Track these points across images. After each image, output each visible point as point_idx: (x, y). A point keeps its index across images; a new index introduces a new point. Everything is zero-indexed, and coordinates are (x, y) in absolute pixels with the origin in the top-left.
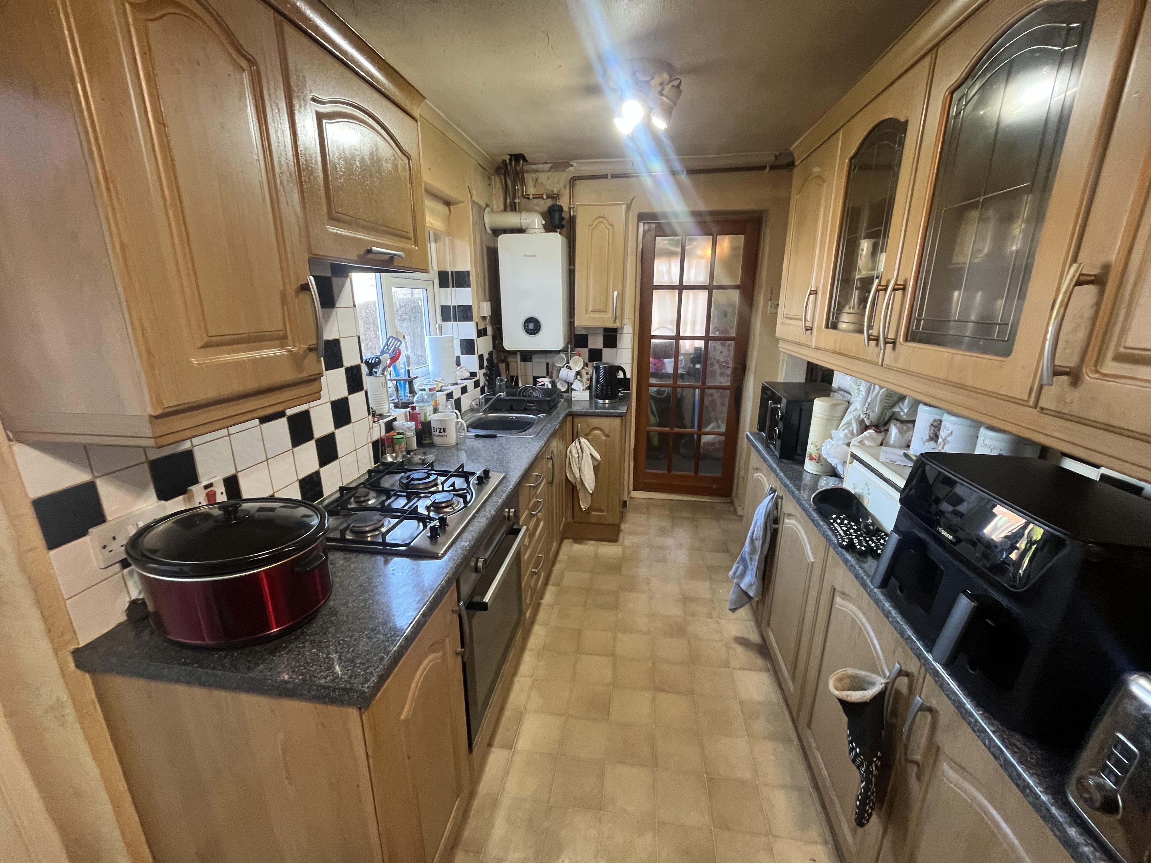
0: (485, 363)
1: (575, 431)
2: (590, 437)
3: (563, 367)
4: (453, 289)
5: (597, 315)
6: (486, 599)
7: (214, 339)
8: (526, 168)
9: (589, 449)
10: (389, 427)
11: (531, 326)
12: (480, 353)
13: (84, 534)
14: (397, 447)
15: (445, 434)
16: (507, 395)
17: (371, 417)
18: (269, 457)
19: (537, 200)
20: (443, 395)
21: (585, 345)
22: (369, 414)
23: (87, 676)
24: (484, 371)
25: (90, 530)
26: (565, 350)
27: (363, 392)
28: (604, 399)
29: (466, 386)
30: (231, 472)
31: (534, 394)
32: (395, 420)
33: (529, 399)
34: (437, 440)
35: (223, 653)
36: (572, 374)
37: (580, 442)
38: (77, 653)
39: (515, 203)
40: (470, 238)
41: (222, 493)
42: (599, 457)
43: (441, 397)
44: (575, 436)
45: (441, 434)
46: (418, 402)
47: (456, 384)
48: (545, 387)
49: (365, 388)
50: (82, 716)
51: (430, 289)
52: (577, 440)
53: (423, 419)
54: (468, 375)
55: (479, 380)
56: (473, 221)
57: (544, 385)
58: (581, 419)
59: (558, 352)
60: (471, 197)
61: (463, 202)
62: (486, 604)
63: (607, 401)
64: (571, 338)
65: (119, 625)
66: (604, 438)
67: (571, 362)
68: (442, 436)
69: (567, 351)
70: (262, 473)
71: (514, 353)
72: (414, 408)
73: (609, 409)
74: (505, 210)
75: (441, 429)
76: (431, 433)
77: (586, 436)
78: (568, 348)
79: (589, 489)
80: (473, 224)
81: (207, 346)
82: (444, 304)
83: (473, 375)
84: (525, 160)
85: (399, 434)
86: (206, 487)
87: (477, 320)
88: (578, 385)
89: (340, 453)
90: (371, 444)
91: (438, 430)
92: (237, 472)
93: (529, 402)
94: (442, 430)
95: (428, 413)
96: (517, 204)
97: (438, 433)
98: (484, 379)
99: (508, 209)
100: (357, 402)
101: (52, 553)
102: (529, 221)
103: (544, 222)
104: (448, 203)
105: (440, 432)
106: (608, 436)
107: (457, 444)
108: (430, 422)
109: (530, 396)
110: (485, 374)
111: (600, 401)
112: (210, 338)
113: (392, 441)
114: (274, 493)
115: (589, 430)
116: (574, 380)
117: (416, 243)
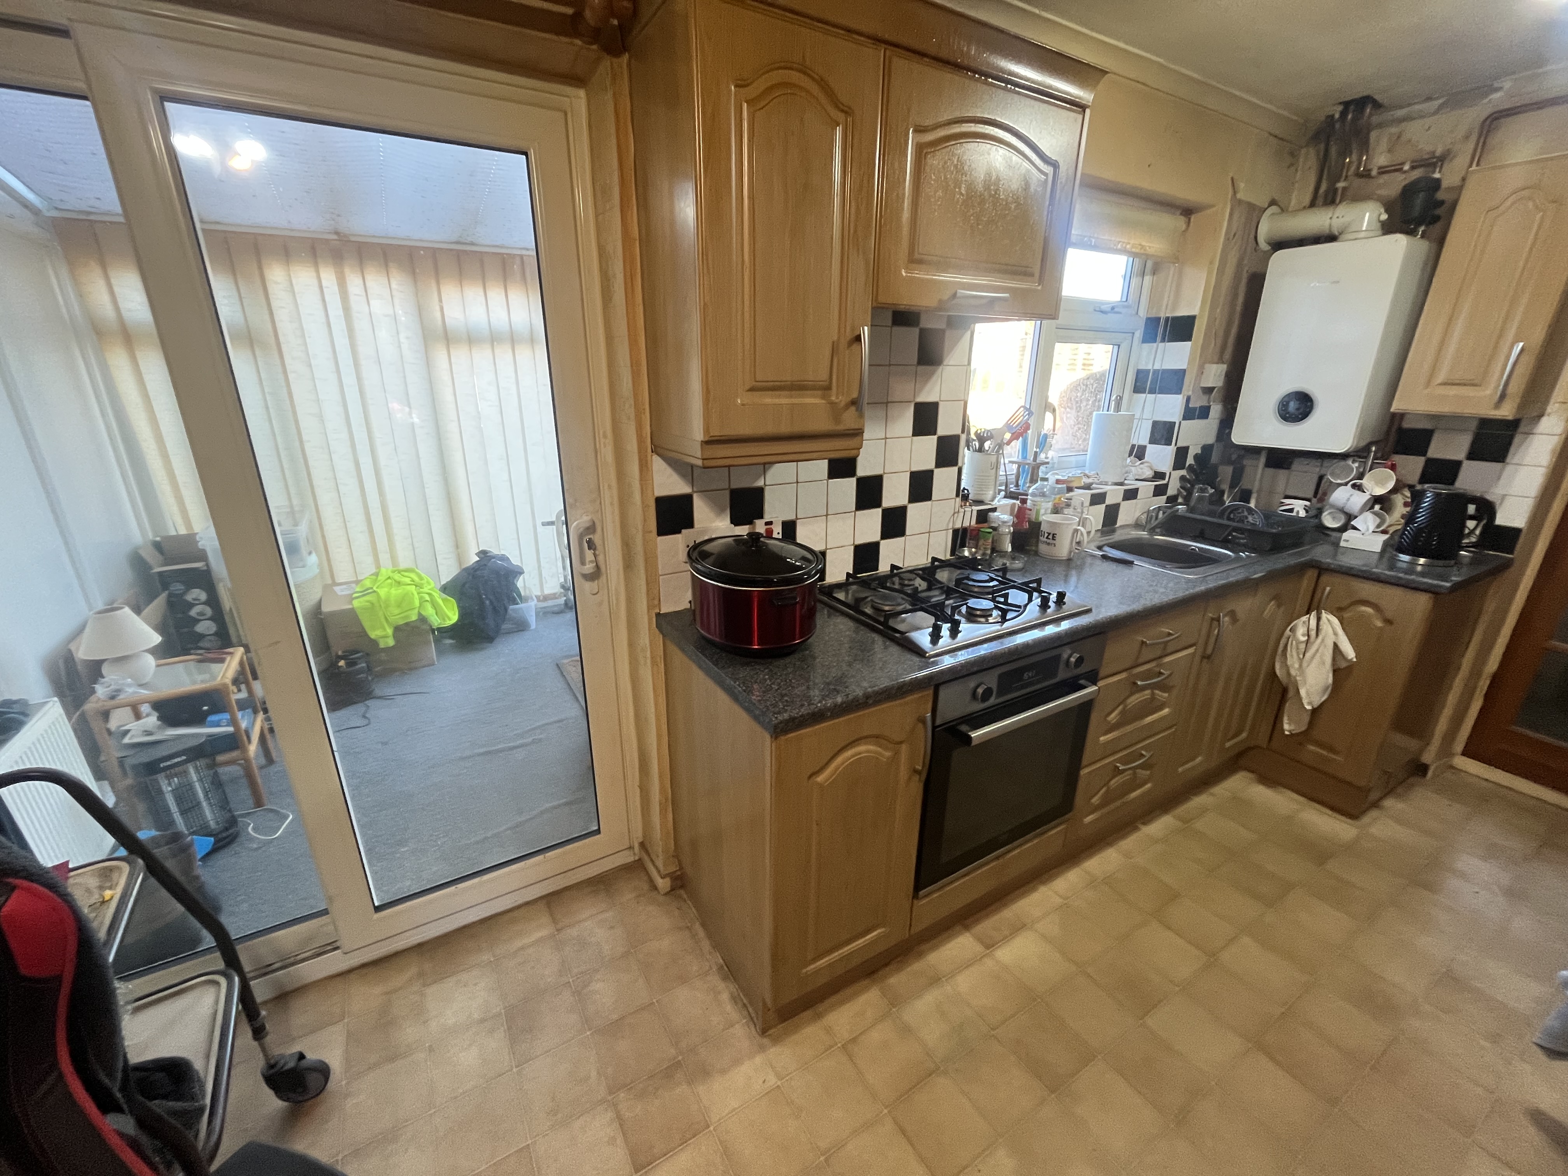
0: (1190, 461)
1: (1316, 599)
2: (1346, 615)
3: (1346, 484)
4: (1162, 344)
5: (1453, 391)
6: (974, 735)
7: (759, 384)
8: (1375, 119)
9: (1335, 634)
10: (983, 517)
11: (1292, 406)
12: (1180, 444)
13: (680, 532)
14: (981, 542)
15: (1054, 542)
16: (1187, 511)
17: (959, 500)
18: (829, 513)
19: (1386, 177)
20: (1088, 493)
21: (1421, 450)
22: (957, 495)
23: (661, 636)
24: (1183, 472)
25: (683, 531)
26: (1359, 453)
27: (956, 469)
28: (1416, 553)
29: (1137, 490)
30: (791, 517)
31: (1250, 519)
32: (994, 510)
33: (1240, 525)
34: (1043, 548)
35: (718, 651)
36: (1357, 500)
37: (1319, 619)
38: (658, 615)
39: (1336, 190)
40: (1211, 263)
41: (778, 533)
42: (1350, 653)
43: (1082, 496)
44: (1313, 606)
45: (1048, 541)
46: (1033, 495)
47: (1121, 484)
48: (1294, 514)
49: (960, 464)
50: (654, 663)
51: (1124, 346)
52: (1314, 614)
53: (1033, 518)
54: (1149, 474)
55: (1166, 485)
56: (1227, 233)
57: (1291, 510)
58: (1337, 579)
59: (1344, 456)
60: (1235, 193)
61: (1213, 206)
62: (970, 738)
63: (1422, 561)
64: (1388, 433)
65: (685, 609)
66: (1379, 624)
67: (1367, 476)
68: (1048, 544)
69: (1366, 457)
70: (819, 526)
71: (1255, 451)
72: (1024, 501)
73: (1423, 574)
74: (1313, 205)
75: (1049, 534)
76: (1038, 537)
77: (1338, 612)
78: (1369, 451)
79: (1305, 702)
80: (1227, 239)
81: (752, 389)
82: (1142, 367)
83: (1159, 475)
84: (1377, 105)
85: (991, 528)
86: (767, 524)
87: (1190, 393)
88: (1367, 522)
89: (909, 530)
90: (951, 531)
91: (1046, 535)
92: (797, 519)
93: (1235, 529)
94: (1050, 537)
95: (1042, 511)
96: (1340, 192)
97: (1045, 539)
98: (1178, 485)
99: (1320, 201)
100: (944, 480)
101: (660, 538)
102: (1347, 219)
103: (1384, 217)
104: (1188, 212)
105: (1047, 538)
106: (1388, 622)
107: (1069, 560)
108: (1040, 523)
109: (1241, 521)
110: (1183, 478)
111: (1405, 558)
112: (757, 383)
113: (978, 534)
114: (827, 549)
115: (1348, 601)
116: (1363, 510)
117: (1041, 281)
